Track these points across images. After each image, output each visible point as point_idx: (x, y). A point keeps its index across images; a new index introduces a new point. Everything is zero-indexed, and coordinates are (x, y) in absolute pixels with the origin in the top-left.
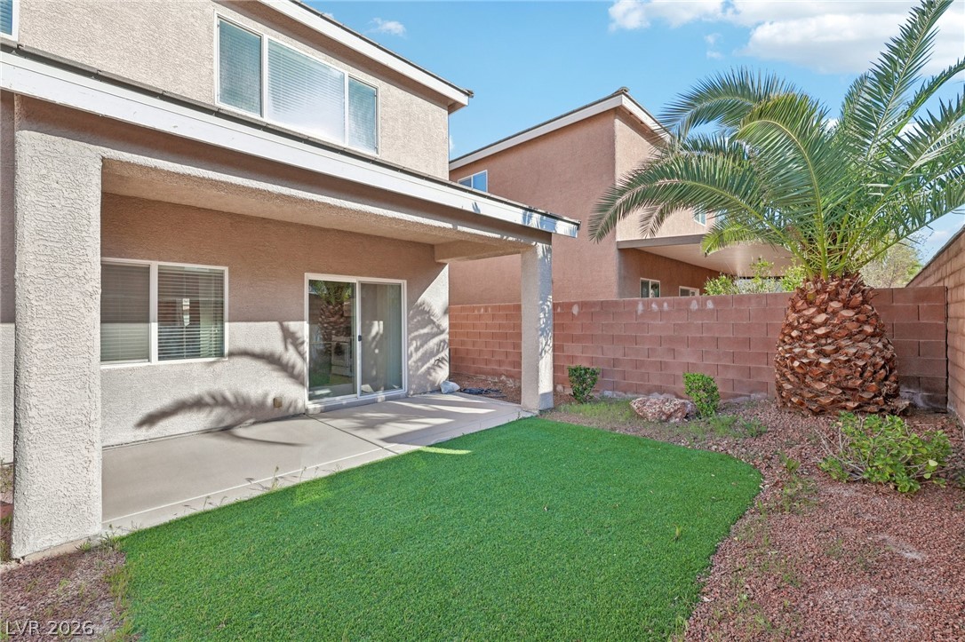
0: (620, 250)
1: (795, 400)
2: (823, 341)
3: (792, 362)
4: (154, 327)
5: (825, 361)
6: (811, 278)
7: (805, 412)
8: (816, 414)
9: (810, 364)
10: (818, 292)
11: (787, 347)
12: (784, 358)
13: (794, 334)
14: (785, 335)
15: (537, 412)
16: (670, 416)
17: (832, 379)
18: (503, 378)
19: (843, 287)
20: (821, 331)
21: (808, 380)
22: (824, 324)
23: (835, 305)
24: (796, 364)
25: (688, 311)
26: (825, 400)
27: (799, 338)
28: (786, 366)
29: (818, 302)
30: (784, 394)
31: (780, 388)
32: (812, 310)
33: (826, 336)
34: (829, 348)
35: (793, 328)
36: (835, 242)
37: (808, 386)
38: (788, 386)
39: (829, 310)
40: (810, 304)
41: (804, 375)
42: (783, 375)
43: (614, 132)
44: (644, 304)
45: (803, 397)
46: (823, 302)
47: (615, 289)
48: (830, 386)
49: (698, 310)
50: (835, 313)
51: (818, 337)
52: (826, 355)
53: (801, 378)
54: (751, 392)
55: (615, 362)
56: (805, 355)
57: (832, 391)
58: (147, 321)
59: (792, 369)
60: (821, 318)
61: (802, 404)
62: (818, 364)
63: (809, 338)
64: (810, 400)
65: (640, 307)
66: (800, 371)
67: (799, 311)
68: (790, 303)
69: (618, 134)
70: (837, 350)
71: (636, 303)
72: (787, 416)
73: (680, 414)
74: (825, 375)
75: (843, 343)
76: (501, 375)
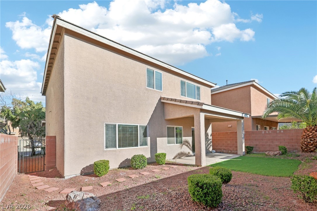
0: (252, 118)
1: (306, 150)
2: (311, 138)
3: (305, 142)
4: (175, 138)
5: (312, 142)
6: (308, 126)
7: (308, 152)
8: (310, 152)
9: (309, 142)
10: (310, 129)
11: (303, 140)
12: (303, 142)
13: (305, 137)
14: (303, 137)
15: (242, 155)
16: (276, 155)
17: (313, 145)
18: (222, 150)
19: (315, 128)
20: (311, 136)
21: (308, 146)
22: (312, 135)
23: (314, 131)
24: (306, 143)
25: (276, 133)
26: (312, 149)
27: (306, 138)
28: (303, 143)
29: (310, 131)
30: (303, 149)
31: (302, 148)
32: (309, 132)
33: (312, 137)
34: (313, 140)
35: (305, 136)
36: (313, 119)
37: (309, 147)
38: (304, 147)
39: (312, 132)
40: (308, 131)
41: (308, 145)
42: (303, 145)
43: (250, 90)
44: (264, 132)
45: (308, 149)
46: (311, 131)
47: (251, 128)
48: (314, 146)
49: (279, 133)
50: (314, 133)
51: (310, 137)
52: (312, 141)
53: (307, 145)
54: (294, 150)
55: (256, 145)
56: (308, 141)
57: (314, 147)
58: (174, 137)
59: (305, 144)
60: (311, 134)
61: (307, 150)
62: (310, 142)
63: (308, 138)
64: (309, 149)
65: (263, 132)
66: (307, 144)
67: (306, 133)
68: (303, 131)
69: (251, 90)
70: (315, 140)
71: (262, 131)
72: (304, 153)
73: (278, 154)
74: (312, 144)
75: (315, 138)
76: (222, 149)
